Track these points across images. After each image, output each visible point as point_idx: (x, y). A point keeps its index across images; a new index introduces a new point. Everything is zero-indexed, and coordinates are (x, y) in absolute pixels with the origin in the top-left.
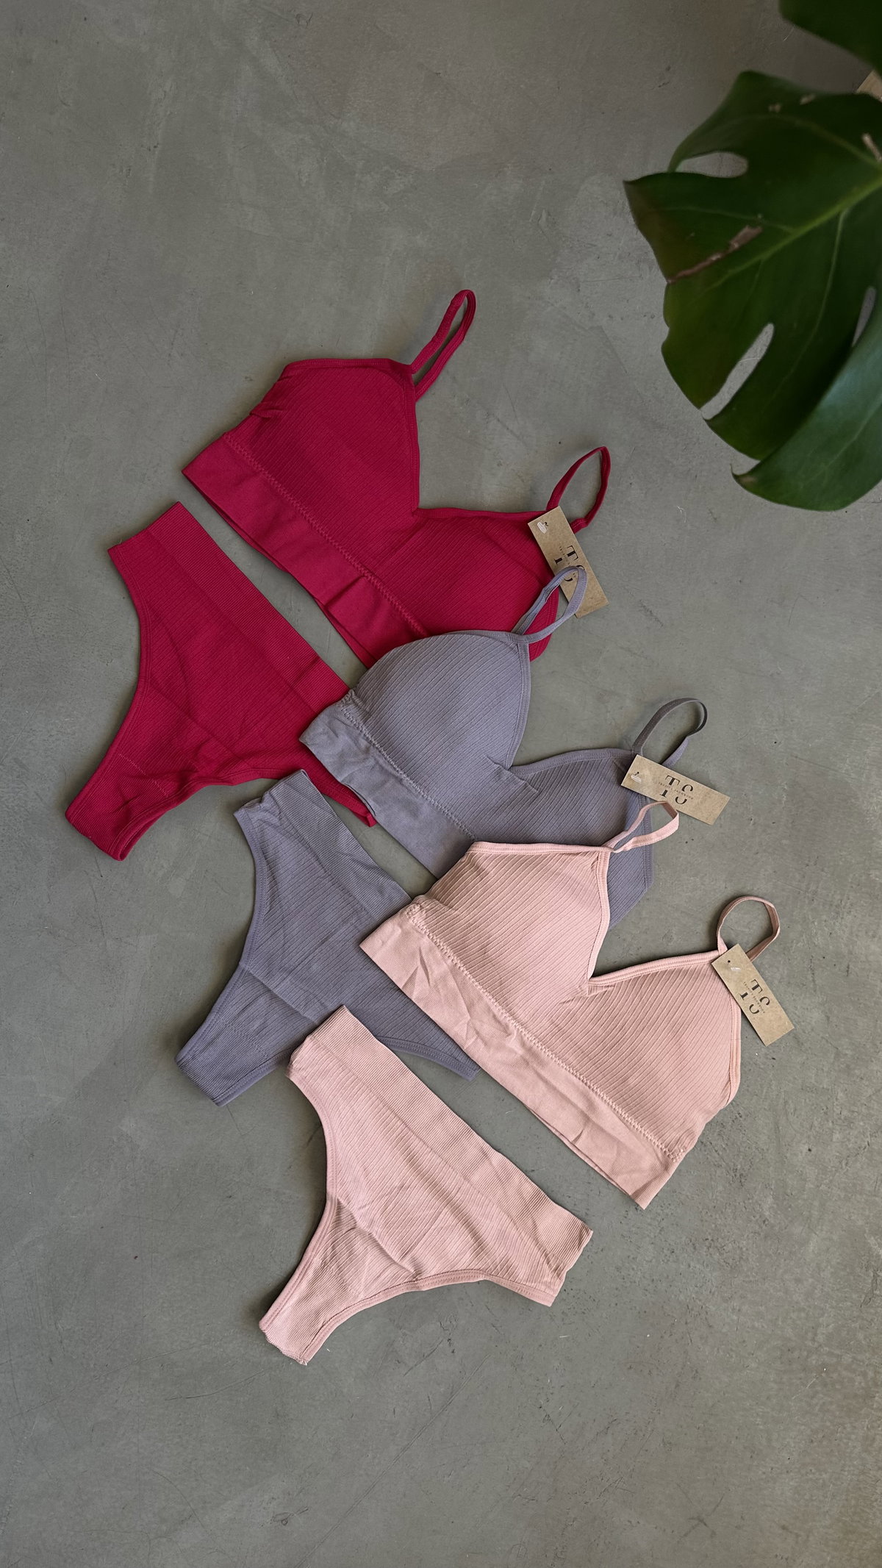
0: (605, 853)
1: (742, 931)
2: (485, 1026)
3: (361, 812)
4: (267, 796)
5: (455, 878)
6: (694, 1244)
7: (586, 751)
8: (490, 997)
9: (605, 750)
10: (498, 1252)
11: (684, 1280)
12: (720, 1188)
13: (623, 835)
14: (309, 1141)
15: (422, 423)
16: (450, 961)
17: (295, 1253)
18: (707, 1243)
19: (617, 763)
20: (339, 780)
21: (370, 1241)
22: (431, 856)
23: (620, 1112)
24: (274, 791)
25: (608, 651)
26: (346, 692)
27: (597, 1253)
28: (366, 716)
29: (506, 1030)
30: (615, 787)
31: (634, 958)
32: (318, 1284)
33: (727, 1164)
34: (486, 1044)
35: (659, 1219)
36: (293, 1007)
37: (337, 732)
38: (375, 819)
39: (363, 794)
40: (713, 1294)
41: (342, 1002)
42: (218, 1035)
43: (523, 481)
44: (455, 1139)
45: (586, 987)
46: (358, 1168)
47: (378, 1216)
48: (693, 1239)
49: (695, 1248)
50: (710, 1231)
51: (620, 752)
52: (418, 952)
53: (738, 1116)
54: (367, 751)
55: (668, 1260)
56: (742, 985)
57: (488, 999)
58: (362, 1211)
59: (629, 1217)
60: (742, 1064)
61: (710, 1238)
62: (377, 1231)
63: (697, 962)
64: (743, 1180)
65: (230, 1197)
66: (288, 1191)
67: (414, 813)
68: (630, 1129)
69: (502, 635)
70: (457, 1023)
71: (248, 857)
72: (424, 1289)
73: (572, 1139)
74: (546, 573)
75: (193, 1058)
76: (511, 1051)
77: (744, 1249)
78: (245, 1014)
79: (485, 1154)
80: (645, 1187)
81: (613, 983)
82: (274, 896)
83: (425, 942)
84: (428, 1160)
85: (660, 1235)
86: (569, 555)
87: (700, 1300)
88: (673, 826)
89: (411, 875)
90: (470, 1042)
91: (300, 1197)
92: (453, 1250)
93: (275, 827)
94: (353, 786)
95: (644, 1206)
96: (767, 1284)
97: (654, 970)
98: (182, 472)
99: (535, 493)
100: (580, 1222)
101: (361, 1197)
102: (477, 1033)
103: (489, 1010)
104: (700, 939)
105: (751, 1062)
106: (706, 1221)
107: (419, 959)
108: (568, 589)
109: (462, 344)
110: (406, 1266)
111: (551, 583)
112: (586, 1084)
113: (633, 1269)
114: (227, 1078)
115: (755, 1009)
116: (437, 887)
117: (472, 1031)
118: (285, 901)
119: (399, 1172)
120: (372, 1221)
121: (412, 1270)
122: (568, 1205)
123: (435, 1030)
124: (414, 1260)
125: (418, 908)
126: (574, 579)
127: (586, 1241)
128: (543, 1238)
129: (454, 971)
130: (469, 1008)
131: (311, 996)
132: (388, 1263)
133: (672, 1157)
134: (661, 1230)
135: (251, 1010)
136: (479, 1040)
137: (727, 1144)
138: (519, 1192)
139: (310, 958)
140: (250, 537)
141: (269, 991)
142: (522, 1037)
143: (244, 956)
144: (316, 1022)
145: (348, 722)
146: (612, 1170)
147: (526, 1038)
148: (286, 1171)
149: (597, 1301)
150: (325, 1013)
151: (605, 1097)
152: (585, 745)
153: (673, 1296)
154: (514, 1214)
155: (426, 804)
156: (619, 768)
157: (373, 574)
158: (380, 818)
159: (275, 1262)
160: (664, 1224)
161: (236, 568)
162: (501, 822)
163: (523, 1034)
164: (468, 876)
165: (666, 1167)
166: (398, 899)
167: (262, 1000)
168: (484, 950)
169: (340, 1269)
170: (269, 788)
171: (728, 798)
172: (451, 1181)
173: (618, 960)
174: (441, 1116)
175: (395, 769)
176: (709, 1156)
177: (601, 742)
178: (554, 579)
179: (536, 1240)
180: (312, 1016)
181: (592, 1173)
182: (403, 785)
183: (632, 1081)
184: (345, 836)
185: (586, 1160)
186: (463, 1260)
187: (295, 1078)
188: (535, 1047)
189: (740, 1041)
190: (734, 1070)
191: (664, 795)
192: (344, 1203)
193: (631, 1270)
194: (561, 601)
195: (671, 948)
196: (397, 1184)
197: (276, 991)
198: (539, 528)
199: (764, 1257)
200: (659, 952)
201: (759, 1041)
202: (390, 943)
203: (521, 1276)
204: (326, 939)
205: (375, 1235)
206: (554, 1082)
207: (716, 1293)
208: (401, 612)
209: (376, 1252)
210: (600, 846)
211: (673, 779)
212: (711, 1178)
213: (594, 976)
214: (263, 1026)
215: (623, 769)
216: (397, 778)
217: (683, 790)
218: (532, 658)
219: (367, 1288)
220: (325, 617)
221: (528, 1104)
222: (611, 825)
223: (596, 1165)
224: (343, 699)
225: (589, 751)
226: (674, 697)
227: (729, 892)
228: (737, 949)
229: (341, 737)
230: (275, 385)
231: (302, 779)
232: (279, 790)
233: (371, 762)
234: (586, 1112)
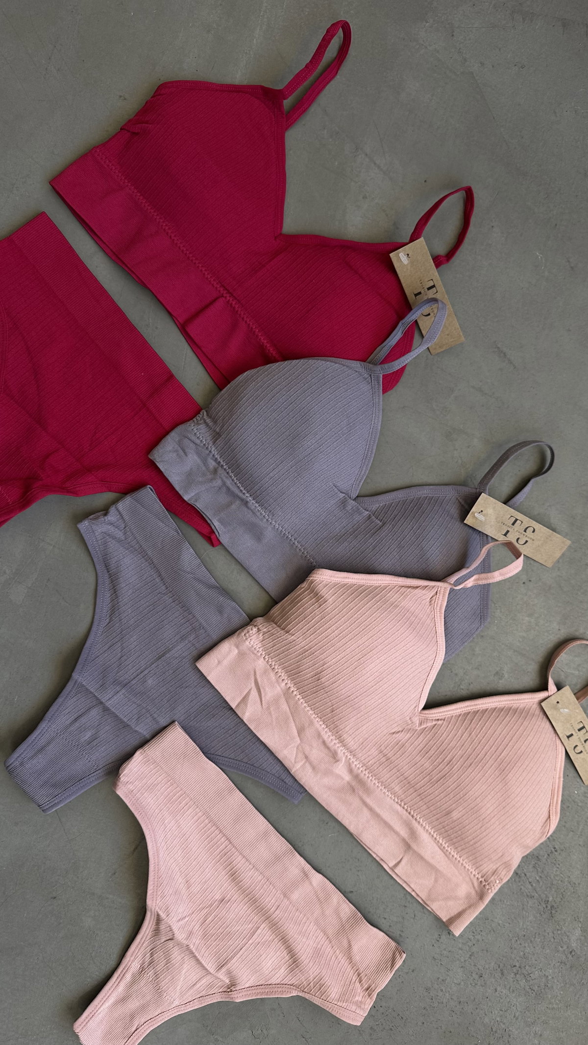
0: (443, 588)
1: (573, 674)
2: (314, 751)
3: (206, 531)
4: (112, 510)
5: (294, 603)
6: (501, 970)
7: (432, 487)
8: (321, 723)
9: (451, 487)
10: (312, 970)
11: (490, 1004)
12: (531, 918)
13: (464, 572)
14: (134, 850)
15: (291, 152)
16: (283, 684)
17: (115, 956)
18: (515, 970)
19: (461, 500)
20: (186, 498)
21: (187, 953)
22: (272, 581)
23: (441, 841)
24: (120, 505)
25: (460, 389)
26: (198, 413)
27: (407, 973)
28: (216, 436)
29: (334, 756)
30: (458, 524)
31: (464, 692)
32: (135, 987)
33: (540, 895)
34: (314, 768)
35: (470, 944)
36: (125, 720)
37: (186, 451)
38: (218, 540)
39: (208, 514)
40: (517, 1019)
41: (175, 718)
42: (49, 743)
43: (387, 216)
44: (278, 858)
45: (416, 720)
46: (180, 880)
47: (196, 928)
48: (501, 965)
49: (502, 974)
50: (518, 958)
51: (466, 490)
52: (253, 673)
53: (553, 850)
54: (215, 471)
55: (476, 984)
56: (569, 726)
57: (319, 725)
58: (181, 923)
59: (441, 940)
60: (562, 801)
61: (518, 965)
62: (195, 943)
63: (527, 701)
64: (553, 912)
65: (55, 898)
66: (111, 896)
67: (258, 536)
68: (448, 858)
69: (356, 365)
70: (286, 746)
71: (91, 568)
72: (238, 1001)
73: (391, 864)
74: (404, 306)
75: (22, 764)
76: (339, 777)
77: (550, 977)
78: (77, 724)
79: (306, 875)
80: (459, 915)
81: (443, 717)
82: (114, 609)
83: (261, 664)
84: (250, 876)
85: (470, 960)
86: (429, 289)
87: (504, 1024)
88: (516, 567)
89: (252, 597)
90: (298, 766)
91: (124, 902)
92: (269, 964)
93: (119, 541)
94: (199, 506)
95: (457, 933)
96: (569, 1011)
97: (484, 707)
98: (50, 183)
99: (398, 228)
100: (393, 944)
101: (180, 910)
102: (306, 757)
103: (319, 735)
104: (530, 678)
105: (570, 800)
106: (515, 949)
107: (253, 680)
108: (424, 324)
109: (335, 78)
110: (221, 977)
111: (409, 316)
112: (410, 813)
113: (442, 990)
114: (55, 785)
115: (578, 749)
116: (276, 610)
117: (300, 755)
118: (125, 615)
119: (221, 886)
120: (191, 933)
121: (227, 981)
122: (383, 927)
123: (264, 752)
124: (229, 973)
125: (255, 630)
126: (432, 314)
127: (399, 963)
128: (357, 958)
129: (287, 693)
130: (301, 731)
131: (144, 710)
132: (204, 972)
133: (487, 887)
134: (470, 955)
135: (83, 720)
136: (307, 764)
137: (541, 877)
138: (337, 912)
139: (146, 672)
140: (112, 250)
141: (101, 703)
142: (350, 764)
143: (79, 667)
144: (148, 736)
145: (198, 442)
146: (429, 895)
147: (354, 766)
148: (111, 877)
149: (405, 1018)
150: (156, 727)
151: (427, 827)
152: (430, 480)
153: (478, 1018)
154: (330, 932)
155: (270, 528)
156: (462, 505)
157: (232, 295)
158: (224, 539)
159: (95, 963)
160: (474, 949)
161: (96, 280)
162: (342, 550)
163: (351, 761)
164: (307, 601)
165: (481, 896)
166: (237, 620)
167: (94, 712)
168: (318, 676)
169: (157, 976)
170: (115, 502)
171: (568, 542)
172: (270, 900)
173: (449, 694)
174: (266, 834)
175: (241, 491)
176: (522, 887)
177: (446, 479)
178: (412, 312)
179: (350, 959)
180: (144, 730)
181: (409, 897)
182: (248, 508)
183: (455, 815)
184: (188, 557)
185: (404, 885)
186: (277, 975)
187: (121, 792)
188: (362, 775)
189: (562, 779)
190: (554, 807)
191: (505, 535)
192: (163, 915)
193: (439, 991)
194: (417, 336)
195: (501, 685)
196: (218, 897)
197: (108, 704)
198: (401, 259)
199: (568, 986)
200: (489, 688)
201: (579, 780)
202: (226, 662)
203: (333, 995)
204: (163, 655)
205: (192, 947)
206: (378, 810)
207: (520, 1018)
208: (257, 336)
209: (193, 962)
210: (439, 580)
211: (516, 520)
212: (523, 909)
213: (426, 707)
214: (94, 738)
215: (466, 507)
216: (242, 500)
217: (525, 531)
218: (385, 391)
219: (182, 995)
220: (182, 336)
221: (352, 829)
222: (452, 561)
223: (413, 890)
224: (195, 419)
225: (434, 487)
226: (522, 439)
227: (562, 634)
228: (567, 691)
229: (190, 455)
230: (147, 102)
231: (148, 494)
232: (126, 504)
233: (219, 483)
234: (407, 840)
